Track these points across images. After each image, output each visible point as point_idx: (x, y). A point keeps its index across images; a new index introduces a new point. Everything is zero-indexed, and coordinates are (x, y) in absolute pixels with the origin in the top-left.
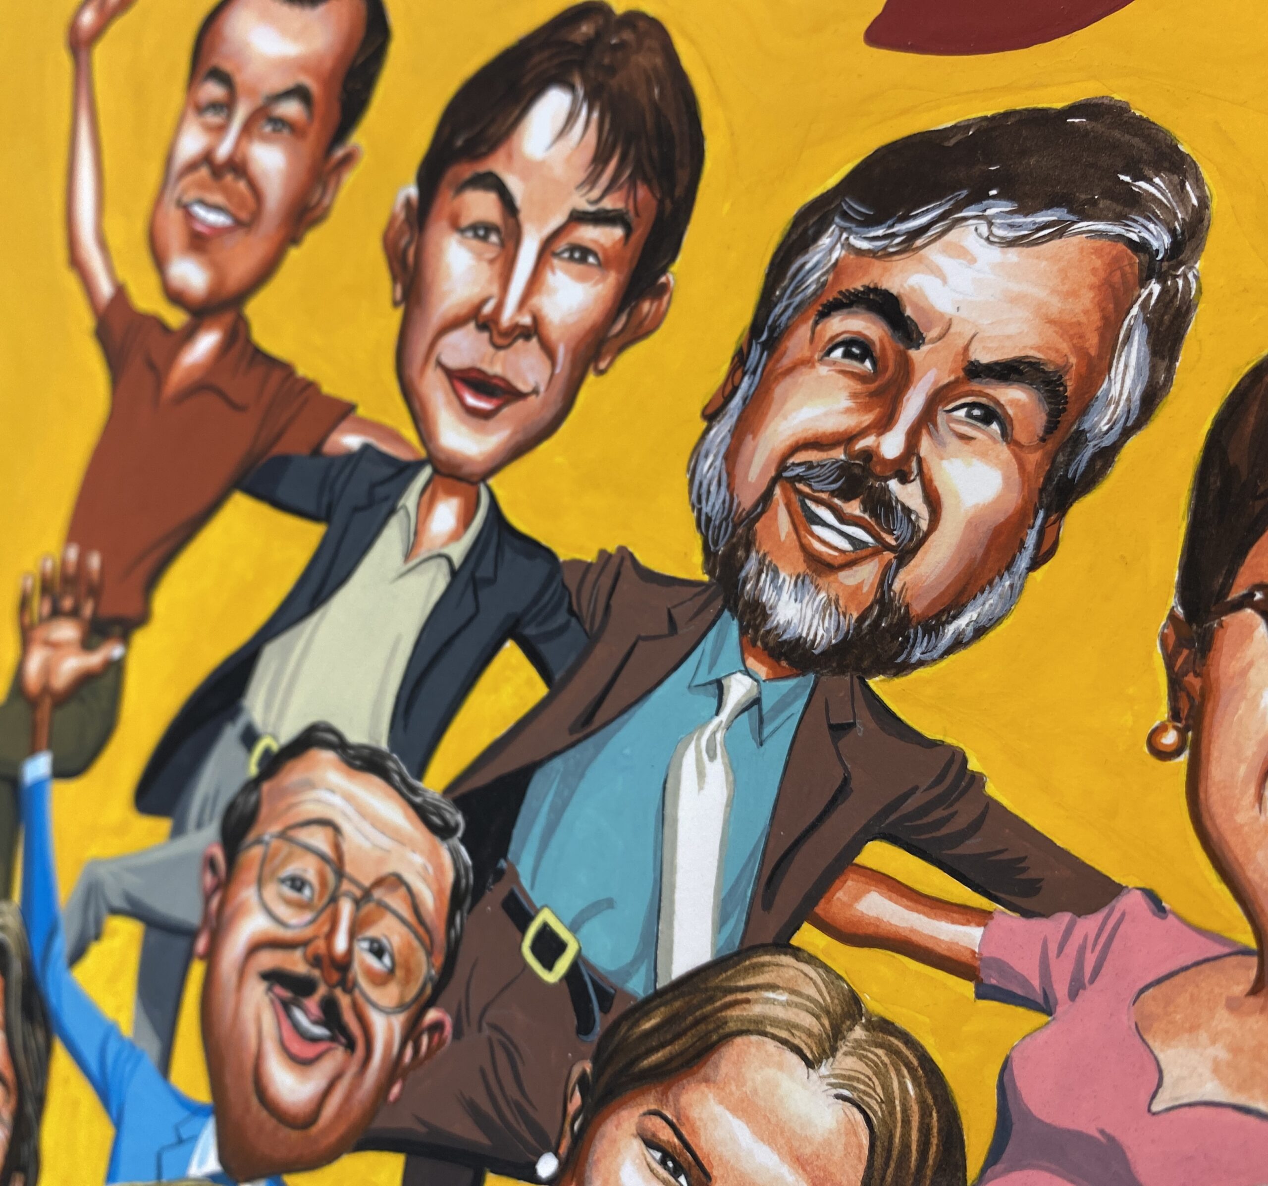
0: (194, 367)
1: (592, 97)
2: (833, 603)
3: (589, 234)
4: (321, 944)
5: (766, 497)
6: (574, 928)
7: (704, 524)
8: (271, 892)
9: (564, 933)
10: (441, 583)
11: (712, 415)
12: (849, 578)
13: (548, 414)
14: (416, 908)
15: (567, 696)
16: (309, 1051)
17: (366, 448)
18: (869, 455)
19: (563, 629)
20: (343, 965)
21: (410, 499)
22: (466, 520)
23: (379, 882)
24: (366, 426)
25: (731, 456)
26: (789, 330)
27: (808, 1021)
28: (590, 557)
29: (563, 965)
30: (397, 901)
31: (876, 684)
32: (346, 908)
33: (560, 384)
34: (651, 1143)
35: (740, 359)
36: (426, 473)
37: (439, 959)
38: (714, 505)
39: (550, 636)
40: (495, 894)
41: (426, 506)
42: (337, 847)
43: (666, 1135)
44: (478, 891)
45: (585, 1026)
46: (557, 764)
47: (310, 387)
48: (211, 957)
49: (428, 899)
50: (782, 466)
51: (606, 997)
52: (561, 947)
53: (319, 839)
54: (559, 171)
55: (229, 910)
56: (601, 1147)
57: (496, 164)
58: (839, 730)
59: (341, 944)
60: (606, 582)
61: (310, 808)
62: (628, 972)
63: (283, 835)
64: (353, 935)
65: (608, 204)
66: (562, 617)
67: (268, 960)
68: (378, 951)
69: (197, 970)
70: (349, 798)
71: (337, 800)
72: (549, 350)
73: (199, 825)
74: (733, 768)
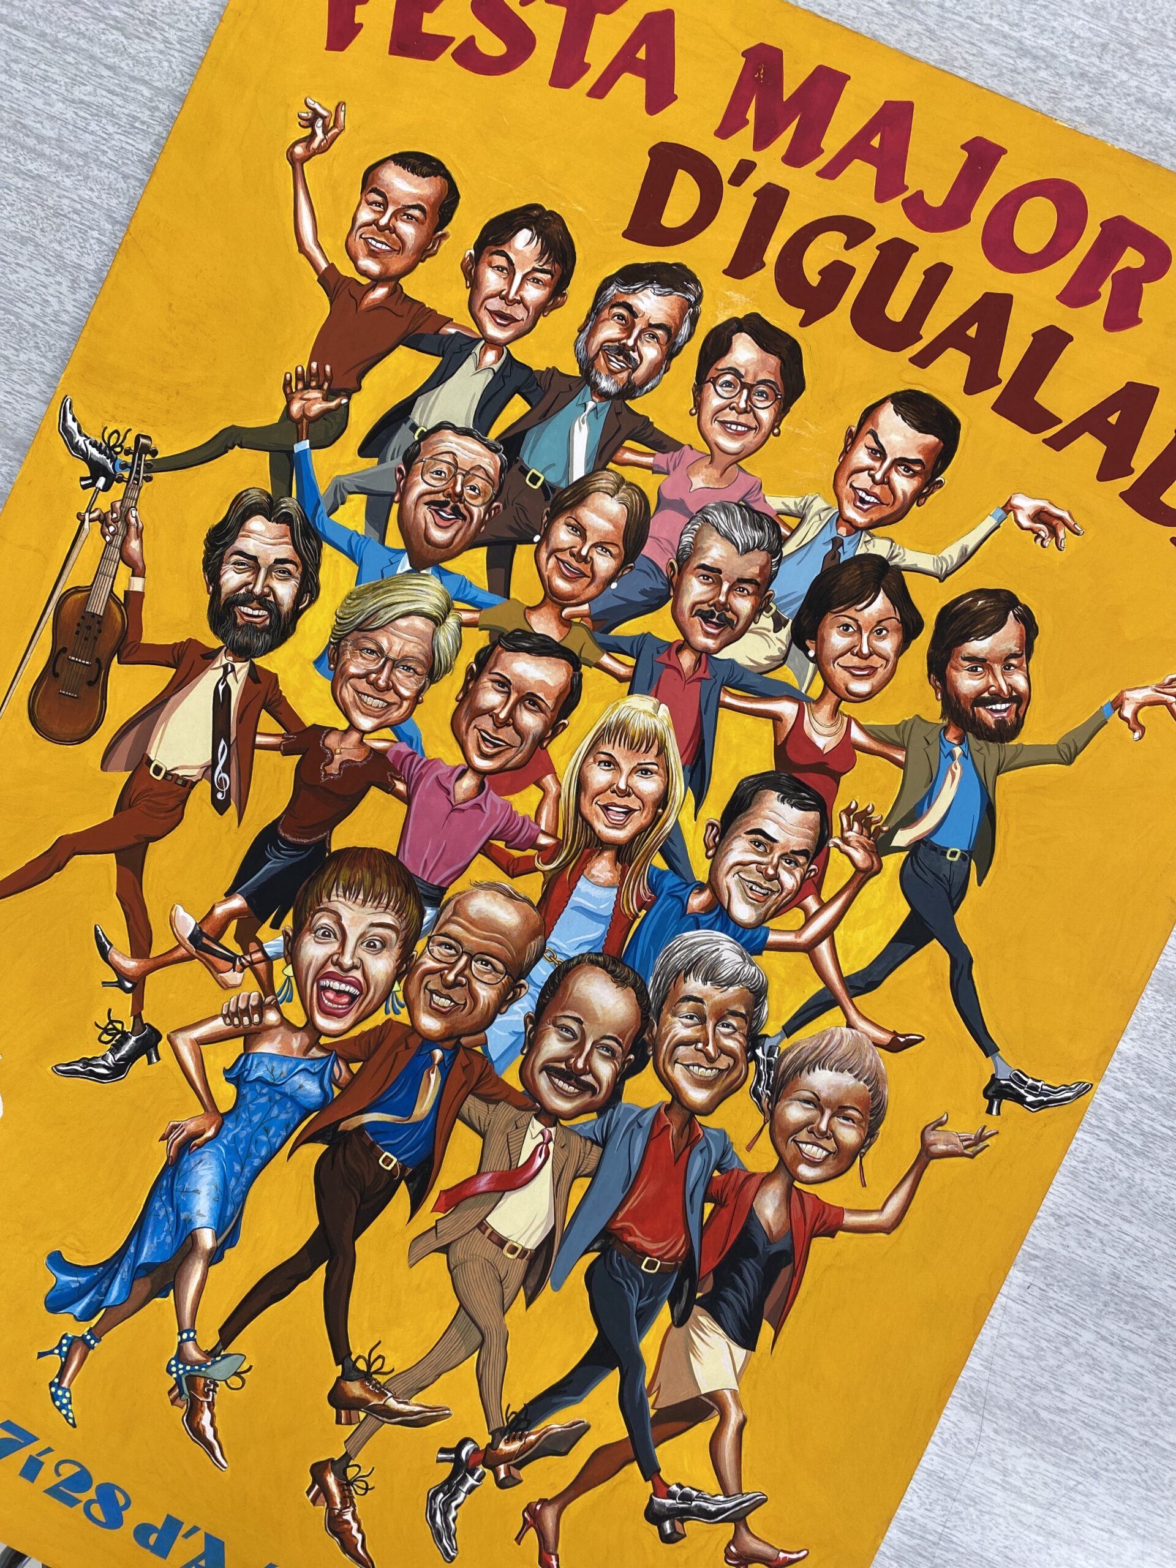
0: (374, 300)
1: (539, 234)
2: (616, 382)
3: (539, 275)
4: (450, 490)
5: (597, 354)
6: (542, 473)
7: (579, 361)
8: (427, 477)
9: (539, 475)
10: (491, 377)
11: (581, 331)
12: (620, 376)
13: (527, 327)
14: (487, 475)
15: (537, 409)
16: (448, 523)
17: (457, 333)
18: (625, 344)
19: (535, 390)
20: (460, 496)
21: (477, 350)
22: (499, 357)
23: (472, 468)
24: (456, 326)
25: (587, 343)
26: (602, 310)
27: (611, 486)
28: (544, 369)
29: (539, 483)
30: (480, 473)
31: (627, 402)
32: (460, 478)
33: (531, 318)
34: (568, 525)
35: (588, 316)
36: (483, 342)
37: (497, 488)
38: (582, 355)
39: (530, 392)
40: (516, 467)
41: (484, 352)
42: (455, 460)
43: (573, 522)
44: (510, 467)
45: (547, 498)
46: (535, 428)
47: (432, 312)
48: (401, 502)
49: (491, 471)
50: (602, 345)
51: (553, 490)
52: (539, 478)
53: (448, 458)
54: (528, 255)
55: (408, 485)
56: (554, 529)
57: (505, 249)
58: (618, 414)
59: (458, 489)
60: (550, 376)
61: (443, 447)
62: (560, 482)
63: (431, 458)
64: (463, 486)
65: (545, 267)
66: (535, 387)
67: (427, 498)
68: (473, 489)
69: (395, 507)
70: (457, 444)
71: (453, 445)
72: (527, 308)
73: (392, 459)
74: (589, 425)
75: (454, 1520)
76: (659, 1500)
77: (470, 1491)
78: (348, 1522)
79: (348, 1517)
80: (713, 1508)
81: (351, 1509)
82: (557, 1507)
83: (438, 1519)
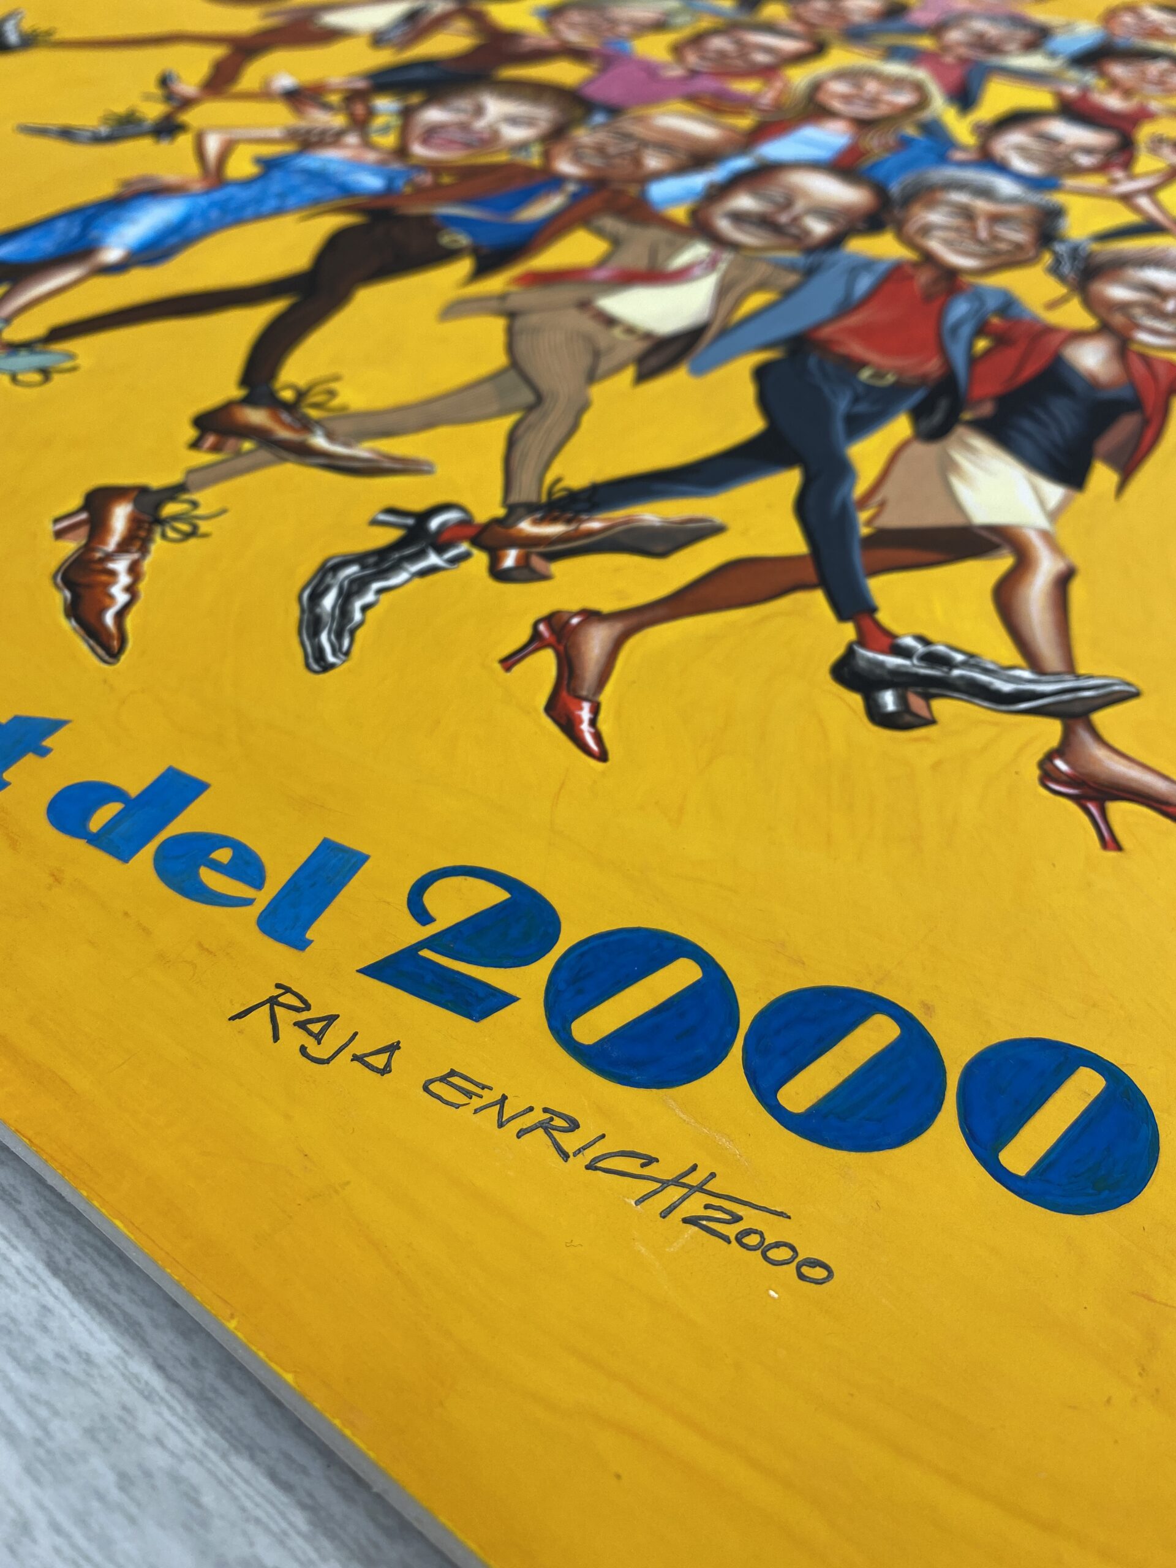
75: (365, 608)
76: (870, 654)
77: (423, 573)
78: (113, 574)
79: (120, 566)
80: (1007, 687)
81: (136, 556)
82: (618, 627)
83: (329, 601)
